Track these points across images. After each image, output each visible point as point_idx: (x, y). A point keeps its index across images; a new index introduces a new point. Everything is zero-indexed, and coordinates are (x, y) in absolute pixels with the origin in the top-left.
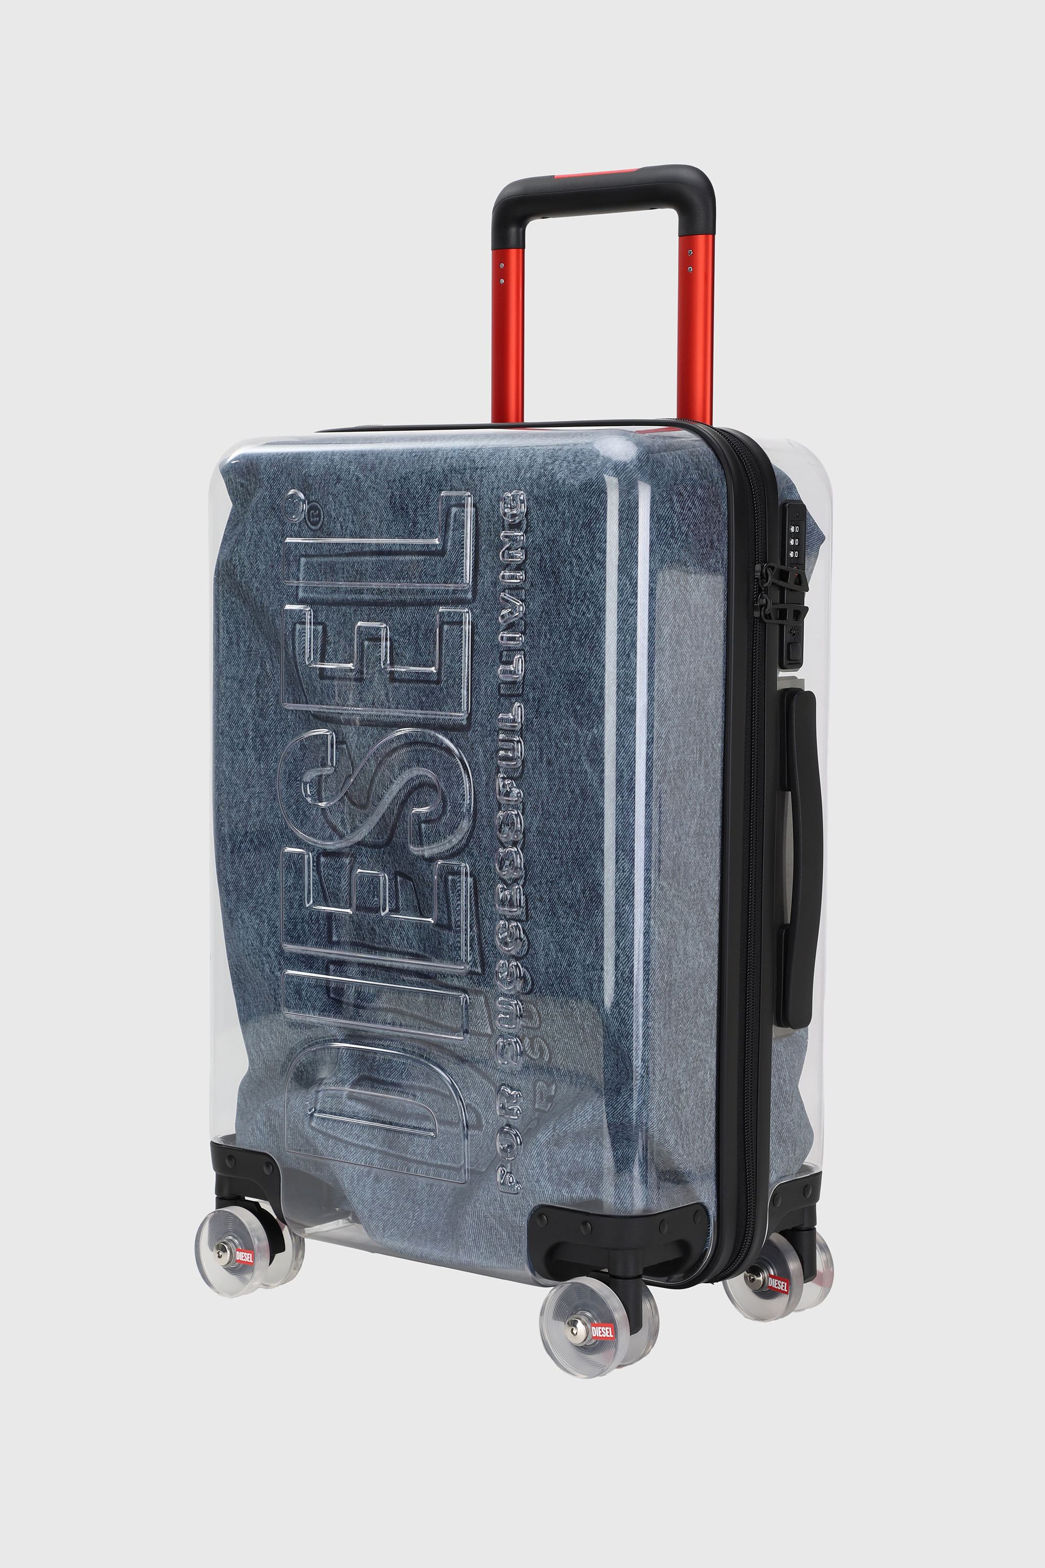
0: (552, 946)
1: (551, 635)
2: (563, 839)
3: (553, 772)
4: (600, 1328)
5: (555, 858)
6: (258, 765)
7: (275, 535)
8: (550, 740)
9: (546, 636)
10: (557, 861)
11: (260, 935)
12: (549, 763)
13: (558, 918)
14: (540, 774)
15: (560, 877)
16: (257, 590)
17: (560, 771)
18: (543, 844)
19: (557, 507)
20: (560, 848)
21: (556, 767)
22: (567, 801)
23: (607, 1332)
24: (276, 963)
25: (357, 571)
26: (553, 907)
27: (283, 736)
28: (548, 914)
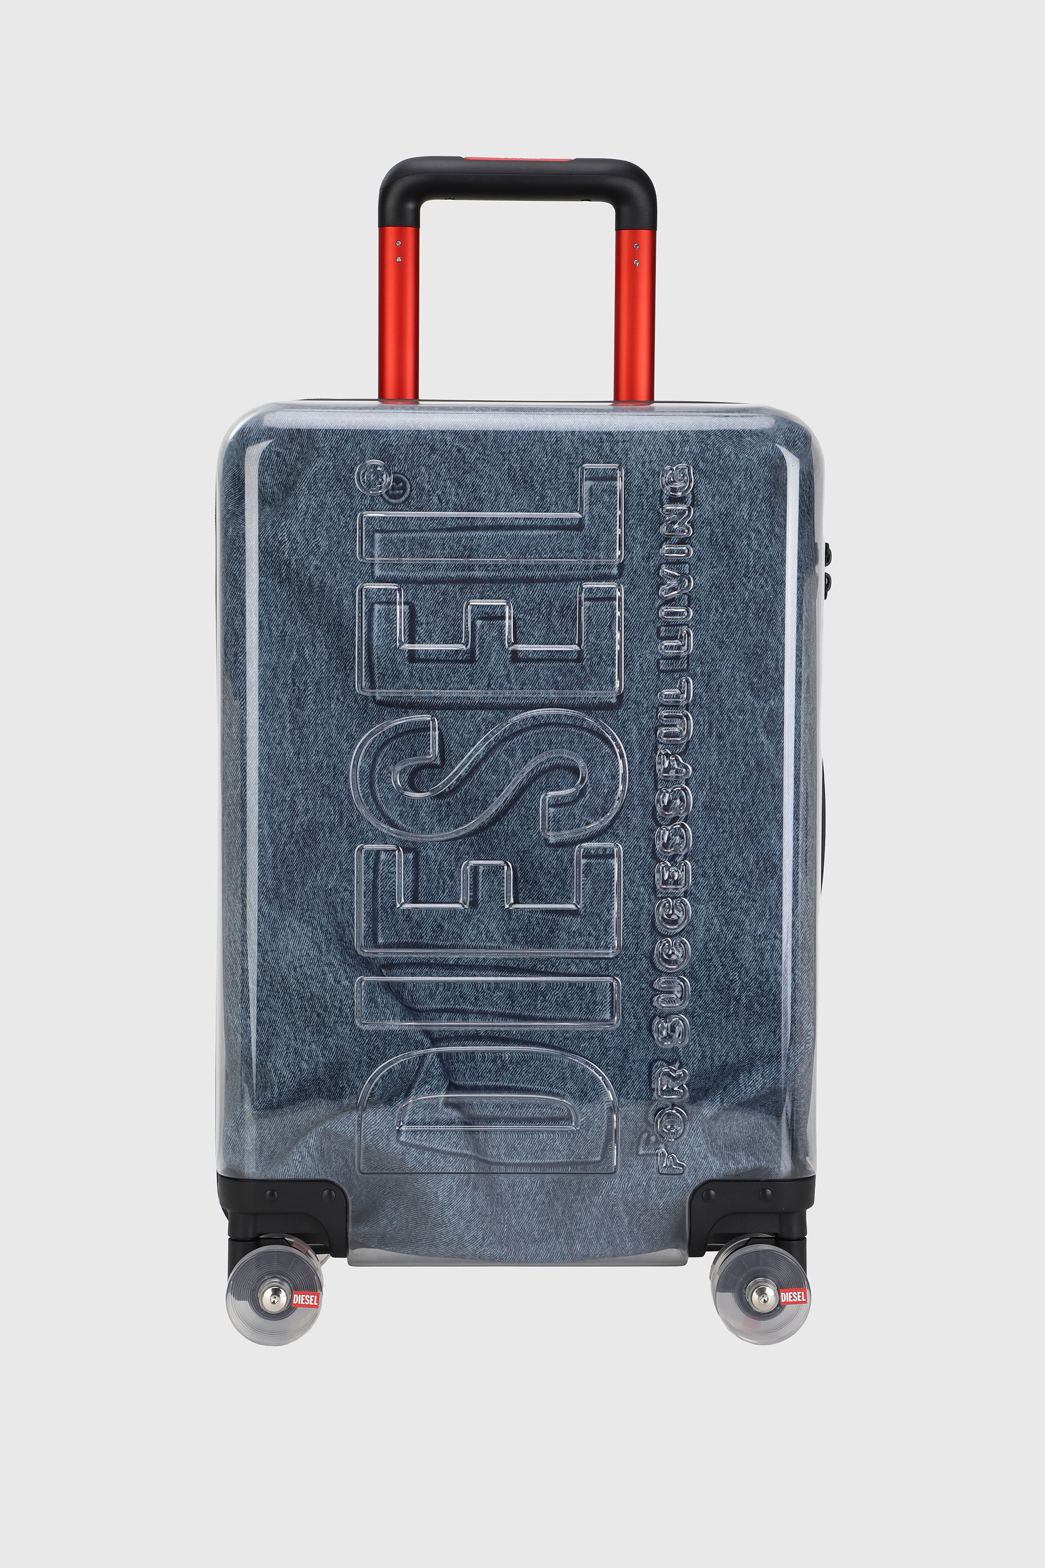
0: (715, 921)
1: (724, 608)
2: (734, 812)
3: (724, 745)
4: (791, 1293)
5: (724, 832)
6: (297, 760)
7: (342, 509)
8: (722, 714)
9: (717, 610)
10: (726, 835)
11: (316, 943)
12: (720, 737)
13: (725, 892)
14: (709, 748)
15: (728, 850)
16: (316, 568)
17: (733, 744)
18: (710, 818)
19: (731, 481)
20: (730, 821)
21: (728, 741)
22: (741, 773)
23: (799, 1296)
24: (341, 971)
25: (465, 547)
26: (718, 881)
27: (325, 727)
28: (713, 888)
